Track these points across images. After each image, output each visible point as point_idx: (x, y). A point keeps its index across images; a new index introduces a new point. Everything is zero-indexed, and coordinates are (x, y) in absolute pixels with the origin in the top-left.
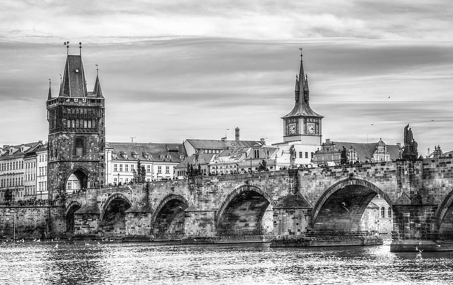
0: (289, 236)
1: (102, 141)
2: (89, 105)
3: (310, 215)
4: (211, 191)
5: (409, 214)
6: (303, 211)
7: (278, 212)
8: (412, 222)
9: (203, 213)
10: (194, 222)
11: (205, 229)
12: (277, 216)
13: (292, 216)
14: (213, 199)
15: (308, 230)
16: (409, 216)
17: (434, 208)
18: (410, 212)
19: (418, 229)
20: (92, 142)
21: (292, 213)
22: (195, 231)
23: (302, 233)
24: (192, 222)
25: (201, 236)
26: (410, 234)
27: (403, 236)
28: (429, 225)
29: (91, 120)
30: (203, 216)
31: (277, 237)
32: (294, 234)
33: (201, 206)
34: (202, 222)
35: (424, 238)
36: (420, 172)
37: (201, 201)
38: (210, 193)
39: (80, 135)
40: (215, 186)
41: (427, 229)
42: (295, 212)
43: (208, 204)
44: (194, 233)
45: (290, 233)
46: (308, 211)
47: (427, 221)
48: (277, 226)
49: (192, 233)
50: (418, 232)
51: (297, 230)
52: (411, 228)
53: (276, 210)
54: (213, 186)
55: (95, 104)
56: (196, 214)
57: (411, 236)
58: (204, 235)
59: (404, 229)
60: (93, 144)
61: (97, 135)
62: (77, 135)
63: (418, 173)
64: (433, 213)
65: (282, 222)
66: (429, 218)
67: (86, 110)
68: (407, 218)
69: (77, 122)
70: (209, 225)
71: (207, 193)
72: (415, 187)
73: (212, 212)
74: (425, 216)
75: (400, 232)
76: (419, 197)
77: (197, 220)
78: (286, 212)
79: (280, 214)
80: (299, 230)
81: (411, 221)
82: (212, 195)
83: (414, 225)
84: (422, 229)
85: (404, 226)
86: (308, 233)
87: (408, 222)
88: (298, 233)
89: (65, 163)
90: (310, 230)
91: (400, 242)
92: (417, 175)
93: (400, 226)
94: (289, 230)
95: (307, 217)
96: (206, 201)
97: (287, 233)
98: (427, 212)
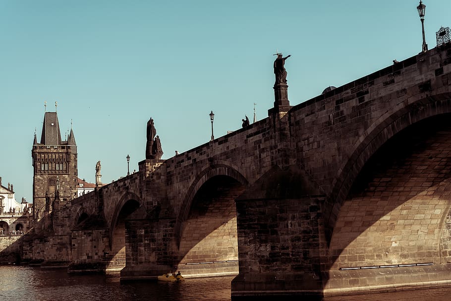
0: (87, 260)
1: (75, 181)
2: (60, 151)
3: (108, 237)
4: (66, 216)
5: (143, 230)
6: (101, 233)
7: (77, 234)
8: (146, 242)
9: (60, 237)
10: (52, 246)
11: (61, 253)
12: (75, 238)
13: (90, 238)
14: (68, 223)
15: (105, 254)
16: (143, 233)
17: (172, 222)
18: (144, 228)
19: (154, 250)
20: (63, 181)
21: (90, 234)
22: (53, 256)
23: (99, 256)
24: (50, 246)
25: (58, 260)
26: (143, 258)
27: (137, 259)
28: (166, 245)
29: (62, 164)
30: (59, 241)
31: (76, 262)
32: (91, 257)
33: (58, 230)
34: (58, 246)
35: (159, 262)
36: (162, 177)
37: (58, 226)
38: (65, 217)
39: (52, 176)
40: (70, 210)
41: (163, 250)
42: (92, 233)
43: (64, 228)
44: (52, 258)
45: (88, 257)
46: (106, 232)
47: (164, 239)
48: (76, 250)
49: (50, 258)
50: (154, 254)
51: (94, 254)
52: (145, 249)
53: (74, 232)
54: (68, 210)
55: (65, 150)
56: (53, 239)
57: (145, 259)
58: (60, 260)
59: (137, 251)
60: (64, 183)
61: (67, 176)
62: (50, 176)
63: (159, 178)
64: (171, 228)
65: (80, 245)
66: (166, 235)
67: (57, 155)
68: (141, 236)
69: (50, 165)
70: (64, 249)
71: (63, 217)
72: (155, 195)
73: (67, 236)
74: (161, 233)
75: (133, 255)
76: (158, 209)
77: (55, 245)
78: (85, 234)
79: (78, 236)
80: (96, 254)
81: (145, 240)
82: (67, 219)
83: (149, 244)
84: (158, 250)
85: (137, 247)
86: (105, 256)
87: (142, 241)
88: (96, 257)
89: (39, 199)
90: (108, 253)
91: (133, 267)
92: (157, 181)
93: (132, 247)
94: (87, 255)
95: (105, 239)
96: (62, 226)
97: (85, 257)
98: (163, 227)
